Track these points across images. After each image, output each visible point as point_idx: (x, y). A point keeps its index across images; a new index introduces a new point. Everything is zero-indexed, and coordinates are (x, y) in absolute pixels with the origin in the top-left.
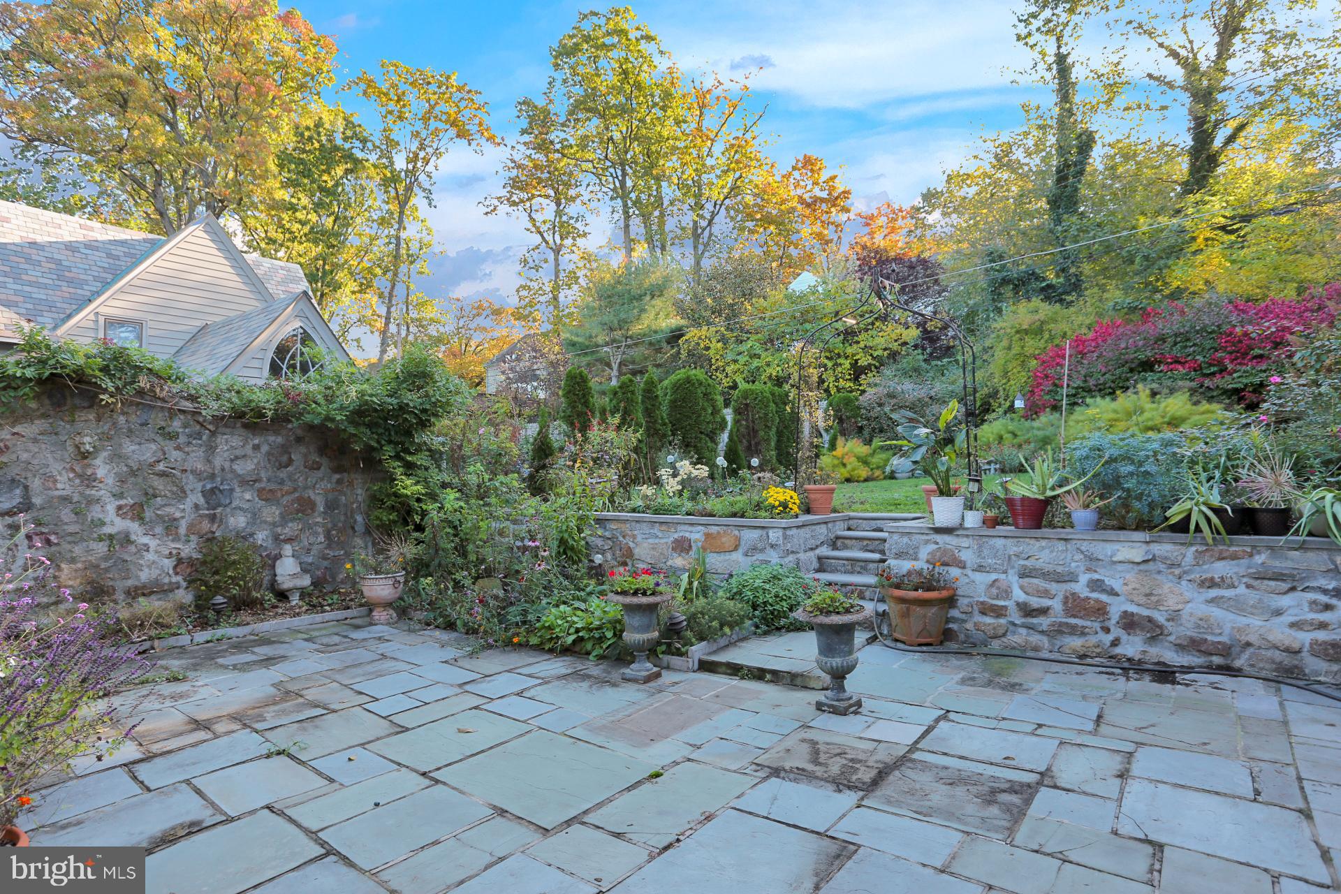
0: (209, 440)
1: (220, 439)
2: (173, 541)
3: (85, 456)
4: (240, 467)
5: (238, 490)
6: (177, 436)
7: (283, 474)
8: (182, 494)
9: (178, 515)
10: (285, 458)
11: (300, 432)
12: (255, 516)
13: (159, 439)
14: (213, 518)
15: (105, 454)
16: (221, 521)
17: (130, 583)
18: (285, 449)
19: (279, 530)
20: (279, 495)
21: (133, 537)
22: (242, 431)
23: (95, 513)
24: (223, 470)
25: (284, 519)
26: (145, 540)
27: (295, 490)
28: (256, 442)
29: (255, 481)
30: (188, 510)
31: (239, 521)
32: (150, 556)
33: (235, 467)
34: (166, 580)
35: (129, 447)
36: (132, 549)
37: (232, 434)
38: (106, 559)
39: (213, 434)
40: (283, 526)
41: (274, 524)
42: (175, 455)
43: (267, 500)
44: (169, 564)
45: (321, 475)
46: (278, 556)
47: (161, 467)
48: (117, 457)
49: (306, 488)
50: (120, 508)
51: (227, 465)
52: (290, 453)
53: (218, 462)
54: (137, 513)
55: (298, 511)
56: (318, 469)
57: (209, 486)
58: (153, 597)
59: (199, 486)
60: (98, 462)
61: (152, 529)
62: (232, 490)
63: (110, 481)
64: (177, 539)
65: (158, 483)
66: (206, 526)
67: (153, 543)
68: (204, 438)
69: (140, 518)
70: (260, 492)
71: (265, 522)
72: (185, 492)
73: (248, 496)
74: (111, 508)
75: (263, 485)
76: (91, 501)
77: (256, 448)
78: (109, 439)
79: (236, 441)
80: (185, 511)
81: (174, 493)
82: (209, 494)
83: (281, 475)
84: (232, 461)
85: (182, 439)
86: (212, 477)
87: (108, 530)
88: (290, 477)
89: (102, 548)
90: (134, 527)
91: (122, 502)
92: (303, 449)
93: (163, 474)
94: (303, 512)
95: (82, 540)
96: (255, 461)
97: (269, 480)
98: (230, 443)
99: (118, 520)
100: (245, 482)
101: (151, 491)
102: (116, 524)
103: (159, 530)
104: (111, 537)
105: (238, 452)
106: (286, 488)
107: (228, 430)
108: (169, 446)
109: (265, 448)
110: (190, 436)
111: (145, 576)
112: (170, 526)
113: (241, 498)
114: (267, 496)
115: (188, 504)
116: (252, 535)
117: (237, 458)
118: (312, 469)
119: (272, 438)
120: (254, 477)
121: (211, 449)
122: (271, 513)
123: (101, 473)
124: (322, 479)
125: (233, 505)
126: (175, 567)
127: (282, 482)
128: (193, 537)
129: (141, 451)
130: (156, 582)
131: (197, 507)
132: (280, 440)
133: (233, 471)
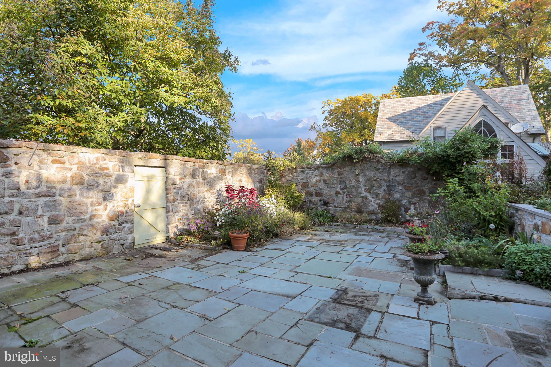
0: (389, 170)
1: (392, 170)
2: (378, 200)
3: (357, 175)
4: (398, 179)
5: (397, 186)
6: (379, 169)
7: (413, 181)
8: (380, 187)
9: (379, 192)
10: (413, 176)
11: (419, 167)
12: (403, 195)
13: (374, 170)
14: (389, 194)
15: (362, 175)
16: (392, 195)
17: (367, 210)
18: (414, 172)
19: (411, 200)
20: (411, 188)
21: (368, 198)
22: (399, 167)
23: (360, 190)
24: (393, 179)
25: (413, 196)
26: (371, 199)
27: (417, 187)
28: (404, 170)
29: (403, 183)
30: (382, 191)
31: (397, 196)
32: (372, 203)
33: (396, 179)
34: (376, 211)
35: (367, 173)
36: (368, 201)
37: (396, 168)
38: (362, 203)
39: (390, 168)
40: (413, 199)
41: (409, 198)
42: (379, 175)
43: (407, 190)
44: (376, 206)
45: (428, 182)
46: (410, 209)
47: (375, 178)
48: (364, 176)
49: (421, 186)
50: (365, 189)
51: (394, 178)
52: (416, 174)
53: (391, 177)
54: (369, 191)
55: (418, 194)
56: (427, 179)
57: (388, 184)
58: (373, 215)
59: (386, 184)
60: (360, 177)
61: (373, 196)
62: (395, 186)
63: (363, 182)
64: (379, 199)
65: (375, 183)
66: (387, 196)
67: (373, 200)
68: (387, 170)
69: (370, 193)
70: (405, 187)
71: (406, 197)
72: (381, 186)
73: (400, 188)
74: (363, 189)
75: (406, 185)
76: (359, 187)
77: (404, 172)
78: (363, 171)
79: (397, 170)
80: (381, 191)
81: (378, 186)
82: (388, 187)
83: (412, 181)
84: (395, 176)
85: (381, 170)
86: (389, 181)
87: (362, 195)
88: (415, 182)
89: (360, 199)
90: (368, 195)
91: (366, 188)
92: (421, 172)
93: (376, 180)
94: (420, 195)
95: (356, 197)
96: (403, 177)
97: (407, 183)
98: (394, 171)
99: (365, 193)
100: (400, 183)
101: (372, 185)
102: (364, 194)
103: (374, 196)
104: (363, 197)
105: (397, 174)
106: (414, 186)
107: (394, 167)
108: (377, 172)
109: (407, 172)
110: (383, 169)
111: (371, 208)
112: (377, 195)
113: (398, 189)
114: (407, 189)
115: (382, 190)
116: (401, 201)
117: (397, 176)
118: (424, 179)
119: (409, 169)
120: (402, 182)
121: (389, 173)
122: (409, 194)
123: (361, 180)
124: (428, 183)
125: (396, 190)
126: (378, 207)
127: (412, 184)
128: (383, 199)
129: (370, 174)
130: (373, 211)
131: (385, 190)
132: (412, 169)
133: (396, 180)
